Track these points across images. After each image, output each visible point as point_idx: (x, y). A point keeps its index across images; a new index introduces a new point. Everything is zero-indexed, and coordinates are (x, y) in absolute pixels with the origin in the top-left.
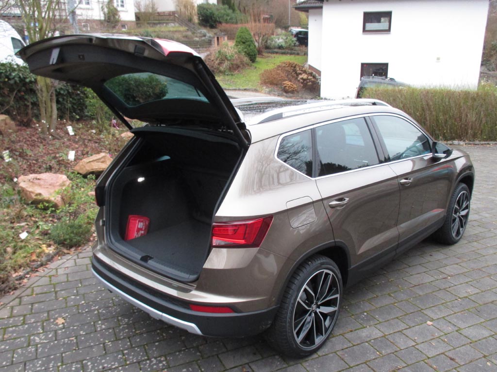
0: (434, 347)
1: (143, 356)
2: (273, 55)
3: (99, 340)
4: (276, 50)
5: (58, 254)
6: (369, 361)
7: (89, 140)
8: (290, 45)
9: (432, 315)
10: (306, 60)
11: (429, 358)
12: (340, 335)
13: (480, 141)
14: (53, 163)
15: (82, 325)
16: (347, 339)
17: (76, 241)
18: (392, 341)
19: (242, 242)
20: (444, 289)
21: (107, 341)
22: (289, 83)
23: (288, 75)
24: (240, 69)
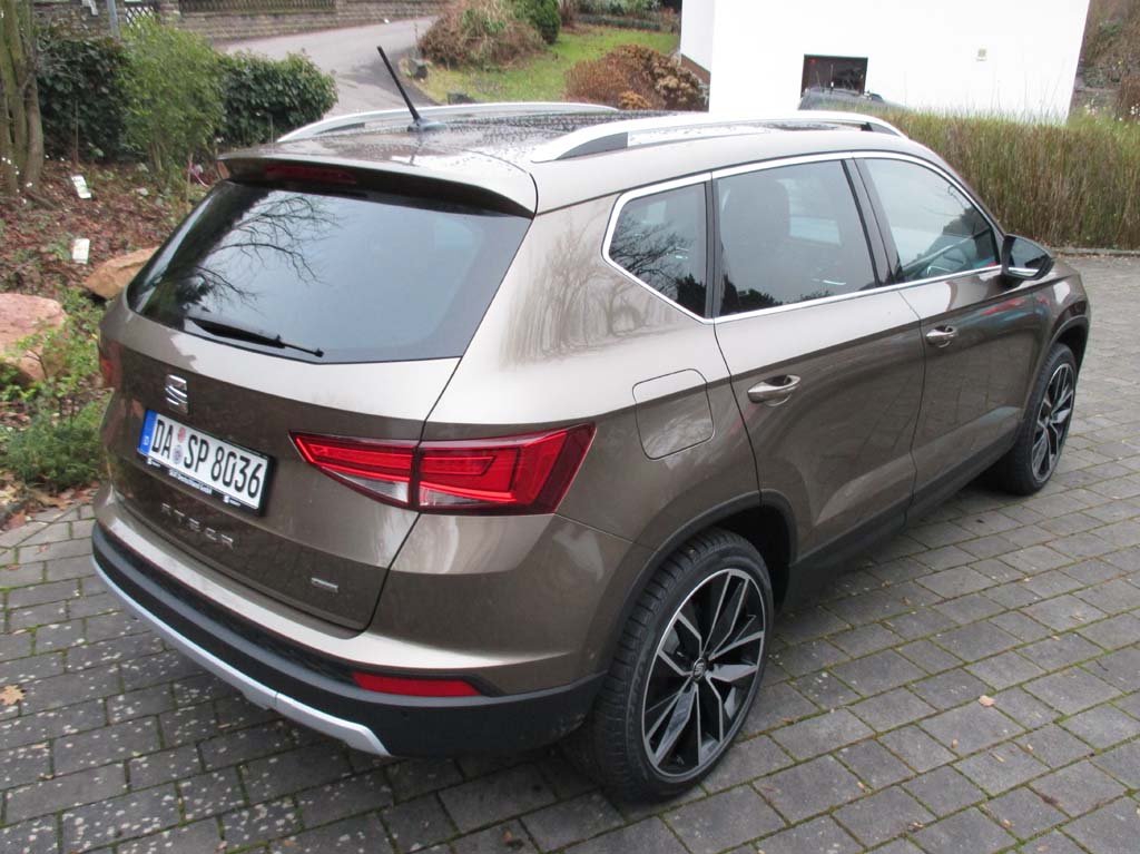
0: (1002, 767)
1: (232, 797)
2: (598, 29)
3: (113, 751)
4: (605, 17)
5: (25, 507)
6: (839, 807)
7: (131, 213)
8: (639, 5)
9: (992, 680)
10: (677, 45)
11: (990, 798)
12: (760, 734)
13: (1076, 247)
14: (31, 269)
15: (70, 706)
16: (779, 745)
17: (76, 475)
18: (894, 749)
19: (505, 497)
20: (1017, 609)
21: (135, 754)
22: (636, 96)
23: (632, 78)
24: (517, 58)
